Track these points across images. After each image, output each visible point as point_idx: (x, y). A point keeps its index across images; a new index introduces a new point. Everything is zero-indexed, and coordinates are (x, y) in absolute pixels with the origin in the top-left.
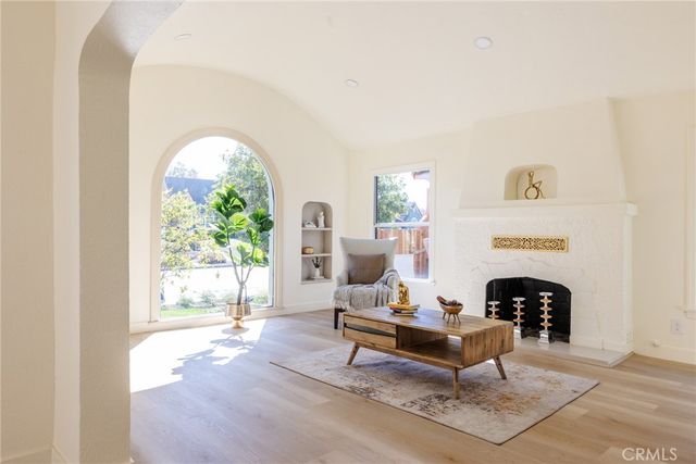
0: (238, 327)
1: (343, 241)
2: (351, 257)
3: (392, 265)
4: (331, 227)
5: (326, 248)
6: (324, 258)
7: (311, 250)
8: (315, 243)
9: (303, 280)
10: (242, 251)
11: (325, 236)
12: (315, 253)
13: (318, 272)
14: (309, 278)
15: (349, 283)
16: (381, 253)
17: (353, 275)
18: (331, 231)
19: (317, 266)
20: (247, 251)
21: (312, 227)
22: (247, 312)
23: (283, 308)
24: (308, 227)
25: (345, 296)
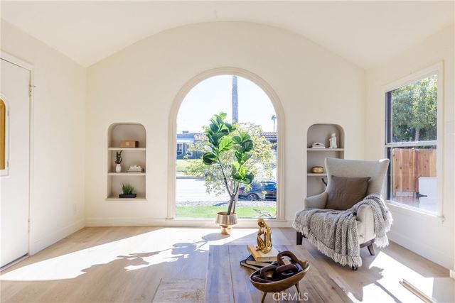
1: (329, 162)
4: (343, 148)
7: (320, 169)
11: (340, 156)
15: (326, 206)
17: (330, 198)
18: (343, 152)
21: (321, 147)
23: (285, 221)
24: (315, 148)
25: (304, 220)
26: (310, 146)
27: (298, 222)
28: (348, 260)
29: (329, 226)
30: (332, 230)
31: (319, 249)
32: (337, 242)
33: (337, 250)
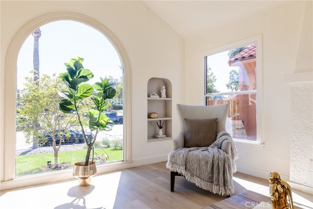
0: (85, 185)
1: (180, 108)
2: (186, 121)
3: (224, 129)
4: (171, 97)
5: (167, 114)
6: (166, 121)
7: (156, 115)
8: (159, 110)
9: (149, 138)
10: (91, 116)
11: (167, 104)
12: (159, 117)
13: (161, 132)
14: (154, 137)
15: (184, 147)
16: (214, 117)
17: (188, 137)
18: (171, 101)
19: (161, 127)
20: (95, 116)
21: (157, 97)
22: (94, 171)
23: (132, 162)
24: (152, 97)
25: (180, 160)
26: (149, 96)
27: (173, 163)
28: (225, 190)
29: (207, 162)
30: (209, 166)
31: (197, 184)
32: (215, 176)
33: (215, 182)
